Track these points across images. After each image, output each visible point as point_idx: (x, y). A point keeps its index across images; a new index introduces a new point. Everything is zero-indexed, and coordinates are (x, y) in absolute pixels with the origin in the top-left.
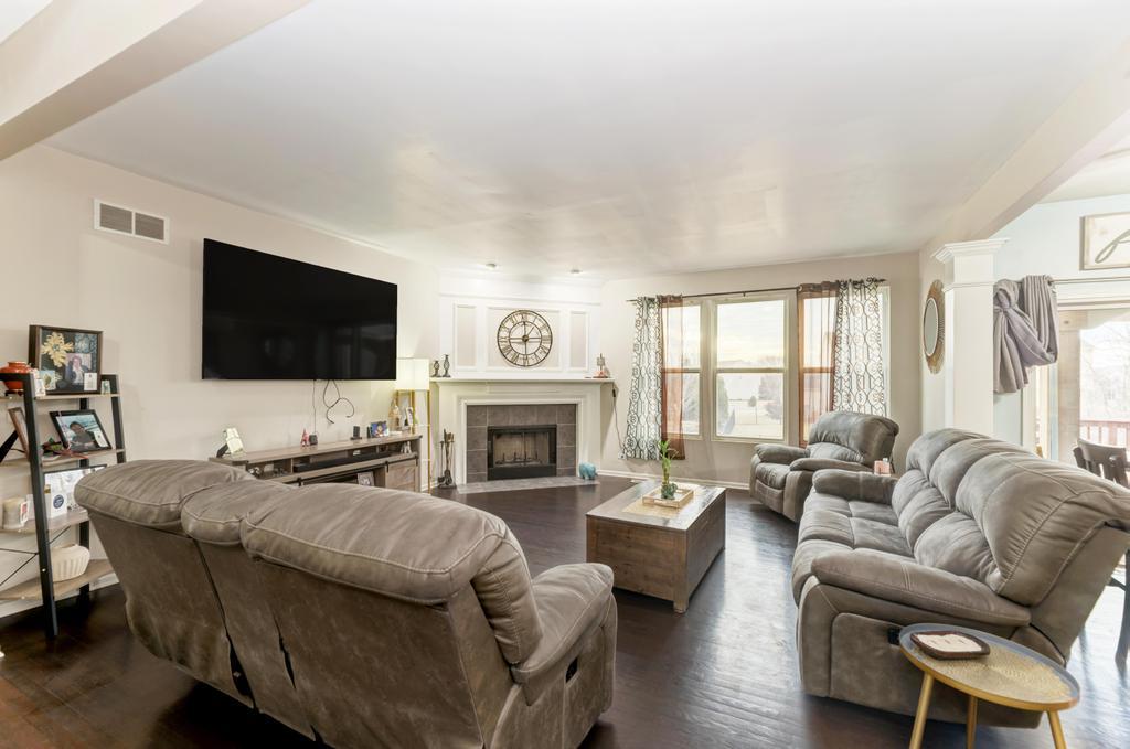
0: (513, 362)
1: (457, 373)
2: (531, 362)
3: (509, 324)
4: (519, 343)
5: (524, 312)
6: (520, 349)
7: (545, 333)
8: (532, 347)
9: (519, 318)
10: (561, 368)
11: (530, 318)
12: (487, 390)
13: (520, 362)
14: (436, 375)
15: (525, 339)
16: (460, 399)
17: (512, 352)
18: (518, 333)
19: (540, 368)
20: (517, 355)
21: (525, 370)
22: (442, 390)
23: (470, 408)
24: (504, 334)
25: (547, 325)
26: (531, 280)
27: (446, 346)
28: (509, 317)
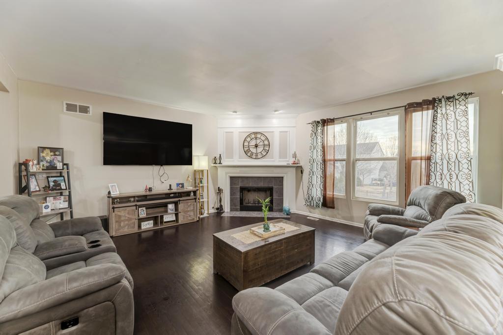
0: (251, 157)
1: (225, 162)
2: (259, 157)
3: (249, 139)
4: (254, 148)
5: (256, 133)
6: (253, 150)
7: (266, 142)
8: (260, 149)
9: (253, 136)
10: (274, 159)
11: (259, 136)
12: (238, 170)
13: (254, 156)
14: (215, 163)
15: (256, 146)
16: (226, 173)
17: (250, 152)
18: (253, 143)
19: (264, 160)
20: (252, 153)
21: (256, 160)
22: (219, 170)
23: (232, 178)
24: (246, 144)
25: (267, 139)
26: (259, 118)
27: (220, 150)
28: (249, 136)
